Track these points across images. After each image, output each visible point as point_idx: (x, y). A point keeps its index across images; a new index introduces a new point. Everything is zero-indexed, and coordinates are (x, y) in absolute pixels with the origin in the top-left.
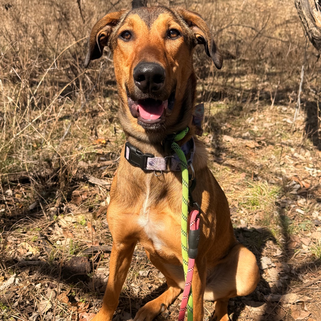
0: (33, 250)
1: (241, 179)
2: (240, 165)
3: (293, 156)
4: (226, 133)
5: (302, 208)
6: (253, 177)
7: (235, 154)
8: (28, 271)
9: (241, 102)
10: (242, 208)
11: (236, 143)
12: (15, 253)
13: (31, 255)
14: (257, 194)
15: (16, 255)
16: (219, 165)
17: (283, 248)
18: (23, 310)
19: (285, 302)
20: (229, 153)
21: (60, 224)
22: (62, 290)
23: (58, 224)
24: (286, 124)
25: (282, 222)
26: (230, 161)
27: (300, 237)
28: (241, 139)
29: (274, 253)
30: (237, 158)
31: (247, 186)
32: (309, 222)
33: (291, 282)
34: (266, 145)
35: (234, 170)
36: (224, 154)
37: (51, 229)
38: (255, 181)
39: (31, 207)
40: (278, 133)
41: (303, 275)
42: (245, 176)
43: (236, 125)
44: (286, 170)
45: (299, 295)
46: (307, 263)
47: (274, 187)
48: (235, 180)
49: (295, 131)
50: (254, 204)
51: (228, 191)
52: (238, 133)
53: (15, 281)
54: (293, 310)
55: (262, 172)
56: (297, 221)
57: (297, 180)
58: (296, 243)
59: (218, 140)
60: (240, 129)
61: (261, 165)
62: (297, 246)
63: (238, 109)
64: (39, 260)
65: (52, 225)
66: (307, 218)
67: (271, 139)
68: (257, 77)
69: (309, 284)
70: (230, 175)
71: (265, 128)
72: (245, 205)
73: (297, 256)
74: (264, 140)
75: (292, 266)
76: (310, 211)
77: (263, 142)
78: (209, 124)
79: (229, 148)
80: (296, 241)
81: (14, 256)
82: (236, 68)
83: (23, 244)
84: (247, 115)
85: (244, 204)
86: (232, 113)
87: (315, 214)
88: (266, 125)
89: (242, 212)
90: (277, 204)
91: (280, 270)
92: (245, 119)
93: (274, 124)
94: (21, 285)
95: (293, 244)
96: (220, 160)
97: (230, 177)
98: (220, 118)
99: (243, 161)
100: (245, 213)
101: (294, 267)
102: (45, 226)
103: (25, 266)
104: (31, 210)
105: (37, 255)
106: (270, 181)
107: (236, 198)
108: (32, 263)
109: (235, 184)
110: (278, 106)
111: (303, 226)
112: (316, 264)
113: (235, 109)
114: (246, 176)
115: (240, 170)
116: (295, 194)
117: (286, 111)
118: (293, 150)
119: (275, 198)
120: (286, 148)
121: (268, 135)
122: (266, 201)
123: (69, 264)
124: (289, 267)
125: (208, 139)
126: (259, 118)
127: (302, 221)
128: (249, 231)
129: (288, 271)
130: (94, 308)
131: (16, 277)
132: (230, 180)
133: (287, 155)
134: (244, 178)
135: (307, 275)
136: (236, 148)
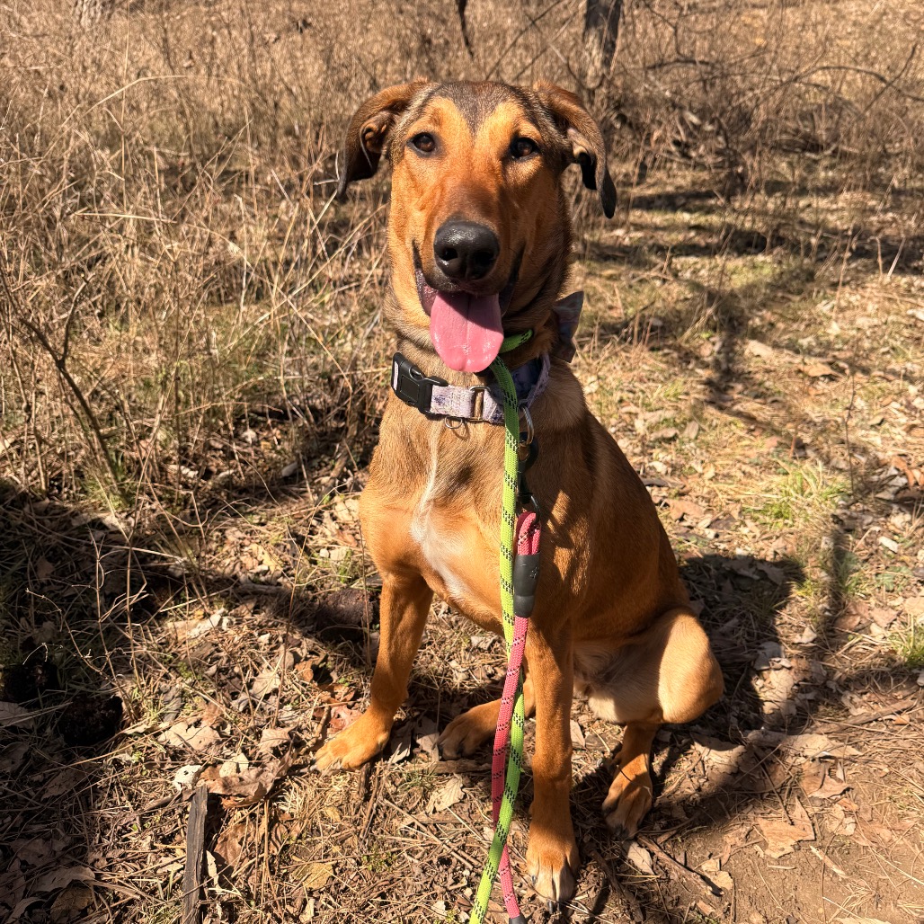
0: (270, 564)
1: (764, 450)
2: (773, 416)
3: (909, 405)
4: (756, 335)
5: (896, 537)
6: (793, 448)
7: (768, 389)
8: (252, 606)
9: (814, 259)
10: (748, 522)
11: (776, 363)
13: (265, 573)
14: (792, 491)
15: (238, 568)
16: (719, 414)
17: (820, 628)
18: (223, 685)
19: (792, 752)
20: (754, 385)
21: (335, 514)
22: (311, 653)
23: (331, 515)
24: (915, 323)
25: (835, 565)
26: (748, 404)
27: (873, 605)
28: (791, 353)
29: (798, 636)
30: (770, 400)
31: (776, 468)
32: (904, 571)
33: (821, 708)
34: (848, 372)
35: (752, 427)
36: (739, 387)
37: (314, 522)
38: (795, 458)
39: (285, 471)
40: (886, 343)
41: (855, 696)
42: (776, 444)
43: (789, 316)
44: (883, 438)
45: (834, 741)
46: (872, 668)
47: (840, 478)
48: (749, 453)
50: (779, 515)
51: (724, 476)
52: (788, 336)
53: (221, 622)
54: (806, 773)
55: (820, 438)
56: (876, 565)
57: (902, 466)
58: (858, 619)
59: (732, 350)
60: (795, 326)
61: (825, 421)
62: (860, 627)
63: (803, 277)
64: (279, 584)
65: (319, 515)
66: (903, 562)
67: (867, 357)
69: (864, 718)
70: (740, 438)
71: (859, 329)
72: (756, 515)
73: (853, 649)
74: (846, 361)
75: (835, 672)
77: (842, 364)
78: (716, 312)
79: (756, 372)
80: (858, 614)
81: (233, 570)
82: (823, 175)
83: (254, 547)
84: (821, 294)
85: (755, 511)
86: (784, 287)
88: (861, 322)
89: (744, 530)
90: (837, 519)
91: (801, 676)
92: (816, 304)
93: (884, 320)
94: (231, 631)
95: (851, 619)
96: (725, 401)
97: (739, 444)
98: (751, 296)
99: (784, 407)
100: (752, 534)
101: (838, 674)
102: (305, 513)
104: (286, 479)
105: (276, 575)
106: (834, 462)
107: (738, 497)
108: (263, 588)
109: (747, 461)
110: (905, 276)
111: (886, 579)
112: (894, 675)
113: (797, 277)
114: (780, 444)
115: (767, 428)
116: (888, 501)
118: (913, 390)
119: (834, 506)
120: (899, 383)
121: (860, 348)
122: (810, 511)
123: (331, 602)
124: (825, 673)
125: (709, 347)
126: (850, 302)
127: (887, 568)
128: (751, 579)
129: (820, 682)
130: (365, 701)
131: (224, 614)
132: (738, 451)
133: (896, 401)
134: (772, 450)
135: (865, 697)
136: (773, 374)
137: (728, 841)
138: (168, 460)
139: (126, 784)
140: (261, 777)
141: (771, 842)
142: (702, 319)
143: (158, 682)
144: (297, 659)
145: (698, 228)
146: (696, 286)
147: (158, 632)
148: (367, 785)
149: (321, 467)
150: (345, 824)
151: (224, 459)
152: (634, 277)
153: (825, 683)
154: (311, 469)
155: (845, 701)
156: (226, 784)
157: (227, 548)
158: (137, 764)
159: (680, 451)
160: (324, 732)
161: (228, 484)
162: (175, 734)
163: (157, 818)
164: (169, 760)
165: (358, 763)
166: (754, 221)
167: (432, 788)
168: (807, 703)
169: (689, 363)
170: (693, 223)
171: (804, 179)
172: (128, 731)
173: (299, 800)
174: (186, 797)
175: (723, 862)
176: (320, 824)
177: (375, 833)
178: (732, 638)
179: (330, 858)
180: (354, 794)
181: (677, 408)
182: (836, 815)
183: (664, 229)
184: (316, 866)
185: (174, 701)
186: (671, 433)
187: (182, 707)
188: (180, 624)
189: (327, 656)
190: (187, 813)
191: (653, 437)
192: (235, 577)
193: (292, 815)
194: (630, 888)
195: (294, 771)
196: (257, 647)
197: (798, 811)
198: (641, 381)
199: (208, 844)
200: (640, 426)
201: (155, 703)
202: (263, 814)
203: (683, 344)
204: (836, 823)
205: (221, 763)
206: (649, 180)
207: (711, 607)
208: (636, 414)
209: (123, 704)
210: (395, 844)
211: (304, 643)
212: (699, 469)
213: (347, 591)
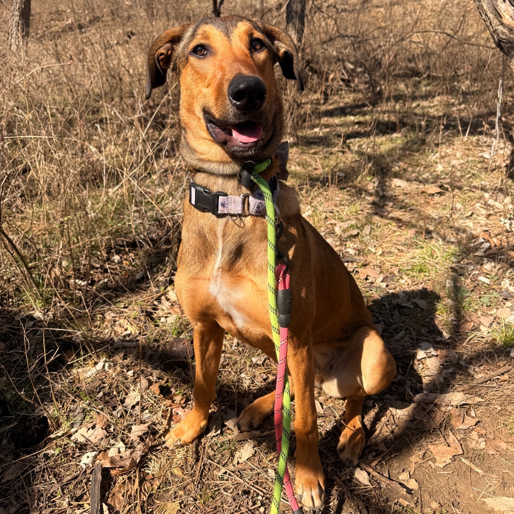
0: (131, 329)
1: (408, 236)
2: (411, 218)
3: (486, 204)
4: (397, 175)
5: (488, 276)
6: (424, 234)
7: (406, 204)
8: (122, 355)
9: (424, 133)
10: (404, 276)
11: (409, 189)
12: (111, 333)
13: (129, 335)
14: (426, 257)
15: (113, 334)
16: (381, 219)
17: (452, 331)
18: (108, 402)
19: (444, 404)
20: (399, 202)
21: (168, 297)
22: (159, 378)
23: (166, 298)
24: (483, 160)
25: (456, 295)
26: (397, 213)
27: (480, 315)
28: (417, 183)
30: (408, 209)
31: (416, 245)
32: (495, 294)
33: (458, 377)
34: (450, 189)
35: (400, 225)
36: (391, 204)
37: (156, 303)
38: (426, 239)
39: (138, 276)
40: (469, 172)
41: (476, 368)
42: (414, 232)
43: (414, 164)
44: (474, 223)
45: (467, 395)
46: (484, 351)
47: (452, 247)
48: (400, 239)
49: (494, 170)
50: (421, 271)
51: (388, 253)
52: (414, 175)
53: (104, 366)
54: (453, 415)
55: (439, 227)
56: (478, 293)
57: (487, 237)
58: (472, 324)
59: (385, 185)
60: (418, 169)
61: (440, 218)
62: (474, 328)
63: (419, 142)
64: (138, 341)
65: (159, 299)
66: (493, 289)
67: (460, 181)
68: (452, 99)
69: (482, 380)
70: (394, 232)
71: (453, 167)
72: (408, 272)
73: (472, 341)
74: (448, 183)
75: (463, 355)
76: (498, 279)
77: (446, 186)
78: (373, 165)
79: (399, 195)
80: (472, 321)
81: (110, 336)
82: (424, 89)
83: (122, 321)
84: (430, 150)
85: (407, 270)
86: (409, 149)
87: (506, 283)
88: (454, 162)
89: (402, 281)
90: (453, 269)
91: (444, 360)
92: (428, 156)
93: (466, 160)
94: (111, 371)
95: (468, 324)
96: (384, 212)
97: (394, 235)
98: (392, 155)
99: (416, 212)
100: (407, 283)
101: (465, 356)
102: (151, 299)
103: (119, 349)
104: (138, 280)
105: (135, 335)
106: (448, 238)
107: (397, 263)
108: (128, 344)
109: (399, 243)
110: (474, 136)
111: (485, 300)
112: (497, 353)
113: (416, 143)
114: (417, 232)
115: (409, 225)
116: (481, 256)
117: (485, 142)
118: (487, 195)
119: (451, 262)
120: (478, 193)
121: (455, 176)
122: (438, 266)
123: (168, 347)
124: (457, 356)
125: (371, 185)
126: (447, 153)
127: (485, 293)
128: (409, 308)
129: (455, 362)
130: (192, 403)
131: (106, 361)
132: (394, 238)
133: (478, 202)
134: (413, 236)
135: (482, 368)
136: (408, 195)
137: (413, 460)
138: (69, 277)
139: (51, 468)
140: (133, 454)
141: (438, 459)
142: (366, 170)
143: (69, 405)
144: (150, 383)
145: (359, 123)
146: (360, 153)
147: (68, 376)
148: (197, 452)
149: (158, 272)
150: (186, 477)
151: (101, 273)
152: (327, 152)
153: (458, 362)
154: (152, 273)
155: (471, 371)
156: (112, 461)
157: (106, 323)
158: (58, 455)
159: (361, 242)
160: (169, 424)
161: (105, 287)
162: (81, 434)
163: (71, 487)
164: (78, 450)
165: (190, 440)
166: (389, 117)
167: (236, 450)
168: (449, 374)
169: (361, 194)
170: (356, 121)
171: (414, 92)
172: (52, 436)
173: (157, 466)
174: (89, 471)
175: (411, 473)
176: (170, 478)
177: (204, 480)
178: (402, 343)
179: (178, 499)
180: (190, 459)
181: (357, 219)
182: (474, 438)
183: (340, 125)
184: (169, 504)
185: (80, 415)
186: (355, 232)
187: (84, 418)
188: (80, 370)
189: (168, 380)
190: (90, 481)
191: (345, 235)
192: (112, 339)
193: (153, 475)
194: (358, 495)
195: (152, 449)
196: (126, 379)
197: (451, 438)
198: (336, 206)
199: (103, 499)
200: (338, 230)
201: (68, 417)
202: (136, 477)
203: (357, 185)
204: (474, 443)
205: (109, 449)
206: (330, 101)
207: (388, 326)
208: (335, 224)
209: (48, 420)
210: (217, 485)
211: (154, 373)
212: (374, 250)
213: (178, 340)
